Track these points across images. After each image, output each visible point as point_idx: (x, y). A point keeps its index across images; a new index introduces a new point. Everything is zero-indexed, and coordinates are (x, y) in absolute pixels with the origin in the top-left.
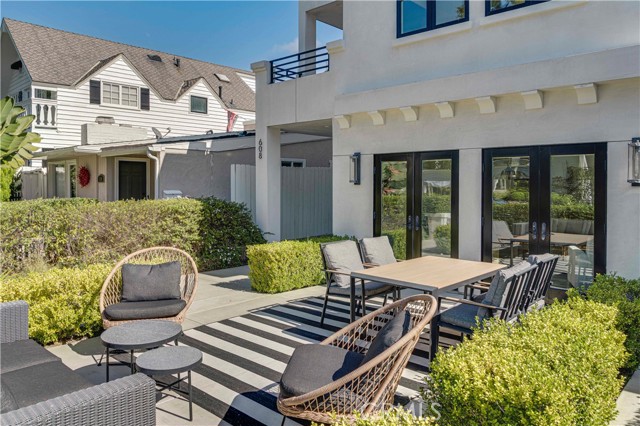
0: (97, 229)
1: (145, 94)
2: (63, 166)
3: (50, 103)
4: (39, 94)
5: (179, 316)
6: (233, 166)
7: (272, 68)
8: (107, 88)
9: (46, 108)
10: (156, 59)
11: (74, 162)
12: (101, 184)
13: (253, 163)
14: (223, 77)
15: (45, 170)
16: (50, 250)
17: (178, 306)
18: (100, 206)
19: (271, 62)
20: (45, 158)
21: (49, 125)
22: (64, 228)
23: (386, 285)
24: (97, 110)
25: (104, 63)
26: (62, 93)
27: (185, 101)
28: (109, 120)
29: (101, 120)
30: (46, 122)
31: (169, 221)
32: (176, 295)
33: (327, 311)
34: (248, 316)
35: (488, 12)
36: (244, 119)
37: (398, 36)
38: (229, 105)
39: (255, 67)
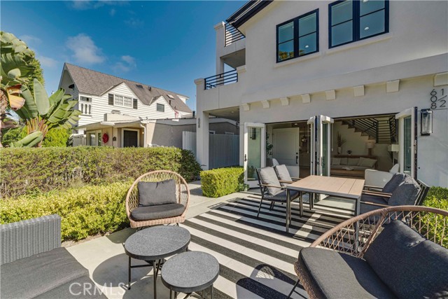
0: (114, 162)
1: (135, 101)
2: (94, 134)
3: (88, 104)
4: (83, 98)
6: (183, 132)
7: (205, 82)
8: (117, 98)
9: (86, 105)
10: (140, 87)
11: (100, 131)
12: (114, 142)
13: (195, 131)
14: (171, 96)
15: (85, 136)
16: (85, 175)
18: (115, 150)
19: (205, 79)
20: (85, 129)
21: (88, 114)
22: (95, 162)
24: (112, 108)
25: (115, 86)
26: (94, 98)
27: (154, 105)
28: (118, 112)
29: (114, 112)
30: (86, 113)
31: (154, 159)
32: (173, 200)
33: (262, 210)
34: (209, 213)
35: (330, 47)
36: (182, 114)
37: (277, 62)
38: (175, 108)
39: (196, 82)
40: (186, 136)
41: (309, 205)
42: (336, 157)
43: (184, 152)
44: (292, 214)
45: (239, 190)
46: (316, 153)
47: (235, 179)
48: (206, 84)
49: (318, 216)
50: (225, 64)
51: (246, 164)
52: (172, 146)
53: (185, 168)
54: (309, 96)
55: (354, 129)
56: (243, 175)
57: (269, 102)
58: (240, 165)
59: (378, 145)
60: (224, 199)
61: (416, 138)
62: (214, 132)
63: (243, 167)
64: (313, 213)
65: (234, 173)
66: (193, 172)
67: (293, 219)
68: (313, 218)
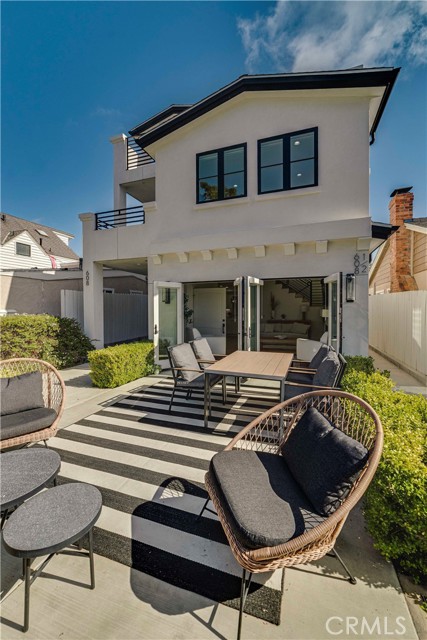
5: (53, 427)
6: (62, 291)
7: (97, 218)
13: (80, 289)
14: (42, 232)
17: (52, 417)
19: (96, 215)
23: (218, 375)
27: (11, 245)
31: (9, 334)
32: (39, 404)
33: (175, 400)
34: (101, 413)
35: (260, 193)
36: (61, 262)
37: (198, 202)
38: (49, 252)
39: (82, 217)
40: (67, 298)
41: (234, 388)
42: (269, 322)
43: (63, 323)
44: (213, 401)
45: (148, 374)
46: (243, 322)
47: (141, 358)
48: (99, 222)
49: (244, 401)
50: (127, 195)
51: (156, 337)
52: (41, 313)
53: (66, 346)
54: (235, 252)
55: (288, 290)
56: (152, 352)
57: (188, 254)
58: (150, 338)
59: (312, 308)
60: (125, 390)
61: (341, 306)
62: (113, 290)
63: (152, 341)
64: (239, 397)
65: (140, 350)
66: (79, 350)
67: (214, 409)
68: (239, 404)
